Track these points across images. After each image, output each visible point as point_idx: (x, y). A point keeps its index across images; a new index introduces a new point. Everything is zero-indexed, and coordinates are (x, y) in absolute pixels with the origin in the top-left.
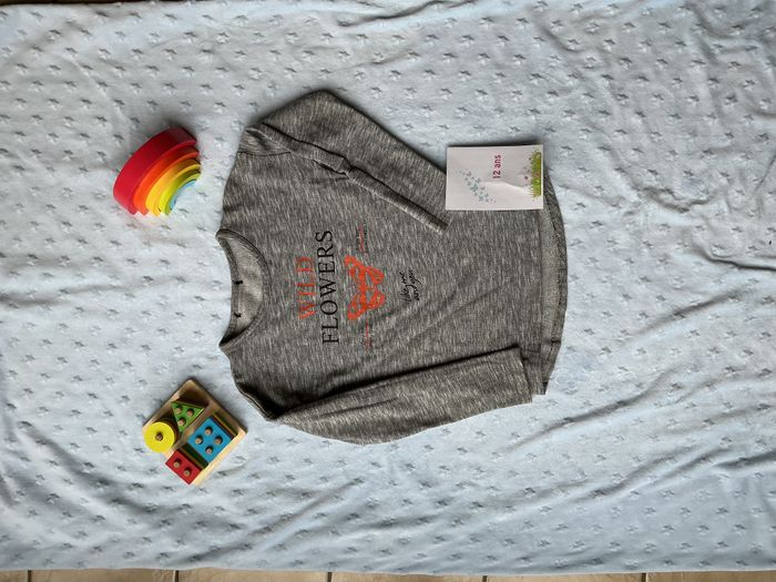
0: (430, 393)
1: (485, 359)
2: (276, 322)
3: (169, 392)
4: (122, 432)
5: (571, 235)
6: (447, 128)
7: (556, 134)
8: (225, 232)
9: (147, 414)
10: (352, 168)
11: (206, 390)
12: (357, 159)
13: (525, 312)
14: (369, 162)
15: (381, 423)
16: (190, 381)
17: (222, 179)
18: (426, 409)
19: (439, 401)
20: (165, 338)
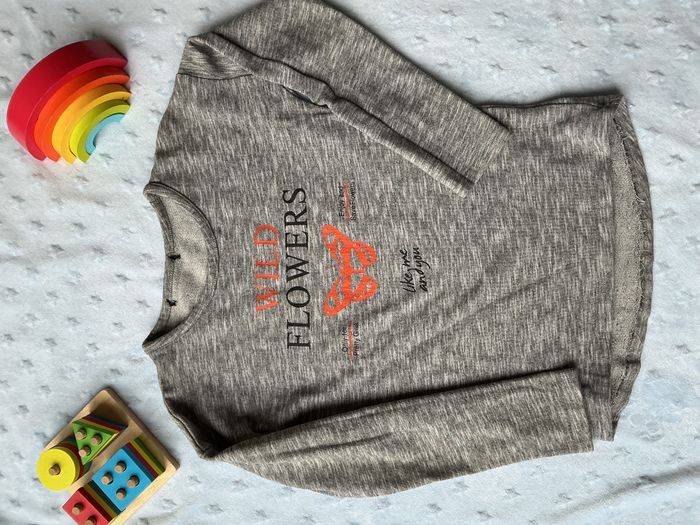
0: (440, 430)
2: (224, 314)
3: (79, 404)
4: (16, 454)
7: (640, 52)
8: (158, 185)
9: (49, 432)
10: (337, 98)
11: (125, 404)
12: (344, 86)
14: (362, 91)
15: (367, 468)
16: (104, 392)
17: (159, 113)
18: (433, 451)
19: (452, 442)
20: (75, 330)
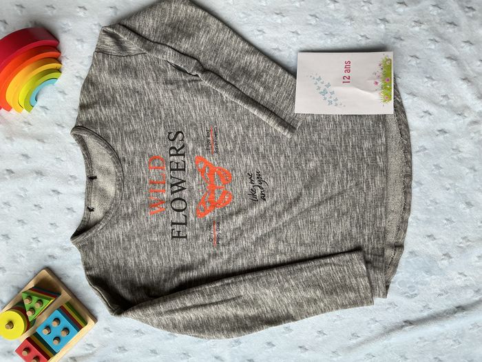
0: (274, 293)
1: (328, 260)
2: (127, 217)
3: (25, 280)
5: (416, 142)
6: (298, 34)
7: (404, 43)
8: (80, 128)
9: (5, 299)
10: (205, 70)
11: (59, 279)
12: (210, 62)
13: (368, 216)
14: (221, 66)
15: (225, 319)
16: (44, 271)
17: (81, 78)
18: (270, 307)
19: (282, 300)
20: (23, 228)
